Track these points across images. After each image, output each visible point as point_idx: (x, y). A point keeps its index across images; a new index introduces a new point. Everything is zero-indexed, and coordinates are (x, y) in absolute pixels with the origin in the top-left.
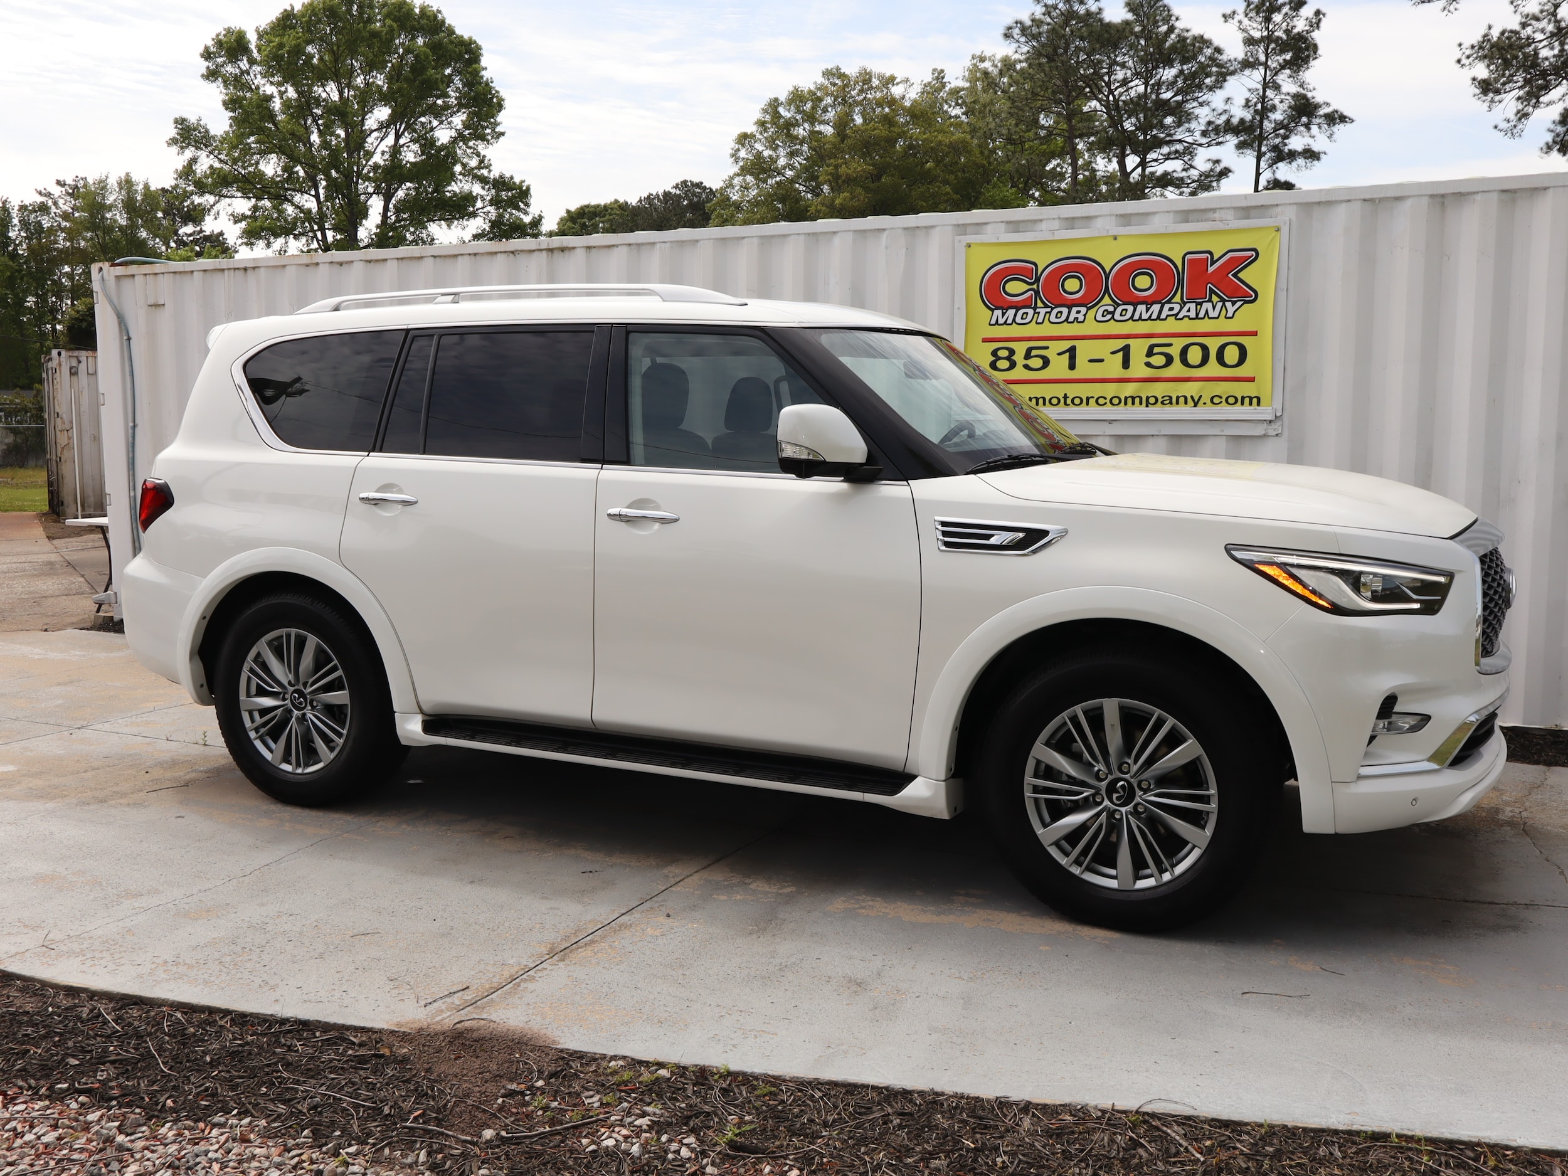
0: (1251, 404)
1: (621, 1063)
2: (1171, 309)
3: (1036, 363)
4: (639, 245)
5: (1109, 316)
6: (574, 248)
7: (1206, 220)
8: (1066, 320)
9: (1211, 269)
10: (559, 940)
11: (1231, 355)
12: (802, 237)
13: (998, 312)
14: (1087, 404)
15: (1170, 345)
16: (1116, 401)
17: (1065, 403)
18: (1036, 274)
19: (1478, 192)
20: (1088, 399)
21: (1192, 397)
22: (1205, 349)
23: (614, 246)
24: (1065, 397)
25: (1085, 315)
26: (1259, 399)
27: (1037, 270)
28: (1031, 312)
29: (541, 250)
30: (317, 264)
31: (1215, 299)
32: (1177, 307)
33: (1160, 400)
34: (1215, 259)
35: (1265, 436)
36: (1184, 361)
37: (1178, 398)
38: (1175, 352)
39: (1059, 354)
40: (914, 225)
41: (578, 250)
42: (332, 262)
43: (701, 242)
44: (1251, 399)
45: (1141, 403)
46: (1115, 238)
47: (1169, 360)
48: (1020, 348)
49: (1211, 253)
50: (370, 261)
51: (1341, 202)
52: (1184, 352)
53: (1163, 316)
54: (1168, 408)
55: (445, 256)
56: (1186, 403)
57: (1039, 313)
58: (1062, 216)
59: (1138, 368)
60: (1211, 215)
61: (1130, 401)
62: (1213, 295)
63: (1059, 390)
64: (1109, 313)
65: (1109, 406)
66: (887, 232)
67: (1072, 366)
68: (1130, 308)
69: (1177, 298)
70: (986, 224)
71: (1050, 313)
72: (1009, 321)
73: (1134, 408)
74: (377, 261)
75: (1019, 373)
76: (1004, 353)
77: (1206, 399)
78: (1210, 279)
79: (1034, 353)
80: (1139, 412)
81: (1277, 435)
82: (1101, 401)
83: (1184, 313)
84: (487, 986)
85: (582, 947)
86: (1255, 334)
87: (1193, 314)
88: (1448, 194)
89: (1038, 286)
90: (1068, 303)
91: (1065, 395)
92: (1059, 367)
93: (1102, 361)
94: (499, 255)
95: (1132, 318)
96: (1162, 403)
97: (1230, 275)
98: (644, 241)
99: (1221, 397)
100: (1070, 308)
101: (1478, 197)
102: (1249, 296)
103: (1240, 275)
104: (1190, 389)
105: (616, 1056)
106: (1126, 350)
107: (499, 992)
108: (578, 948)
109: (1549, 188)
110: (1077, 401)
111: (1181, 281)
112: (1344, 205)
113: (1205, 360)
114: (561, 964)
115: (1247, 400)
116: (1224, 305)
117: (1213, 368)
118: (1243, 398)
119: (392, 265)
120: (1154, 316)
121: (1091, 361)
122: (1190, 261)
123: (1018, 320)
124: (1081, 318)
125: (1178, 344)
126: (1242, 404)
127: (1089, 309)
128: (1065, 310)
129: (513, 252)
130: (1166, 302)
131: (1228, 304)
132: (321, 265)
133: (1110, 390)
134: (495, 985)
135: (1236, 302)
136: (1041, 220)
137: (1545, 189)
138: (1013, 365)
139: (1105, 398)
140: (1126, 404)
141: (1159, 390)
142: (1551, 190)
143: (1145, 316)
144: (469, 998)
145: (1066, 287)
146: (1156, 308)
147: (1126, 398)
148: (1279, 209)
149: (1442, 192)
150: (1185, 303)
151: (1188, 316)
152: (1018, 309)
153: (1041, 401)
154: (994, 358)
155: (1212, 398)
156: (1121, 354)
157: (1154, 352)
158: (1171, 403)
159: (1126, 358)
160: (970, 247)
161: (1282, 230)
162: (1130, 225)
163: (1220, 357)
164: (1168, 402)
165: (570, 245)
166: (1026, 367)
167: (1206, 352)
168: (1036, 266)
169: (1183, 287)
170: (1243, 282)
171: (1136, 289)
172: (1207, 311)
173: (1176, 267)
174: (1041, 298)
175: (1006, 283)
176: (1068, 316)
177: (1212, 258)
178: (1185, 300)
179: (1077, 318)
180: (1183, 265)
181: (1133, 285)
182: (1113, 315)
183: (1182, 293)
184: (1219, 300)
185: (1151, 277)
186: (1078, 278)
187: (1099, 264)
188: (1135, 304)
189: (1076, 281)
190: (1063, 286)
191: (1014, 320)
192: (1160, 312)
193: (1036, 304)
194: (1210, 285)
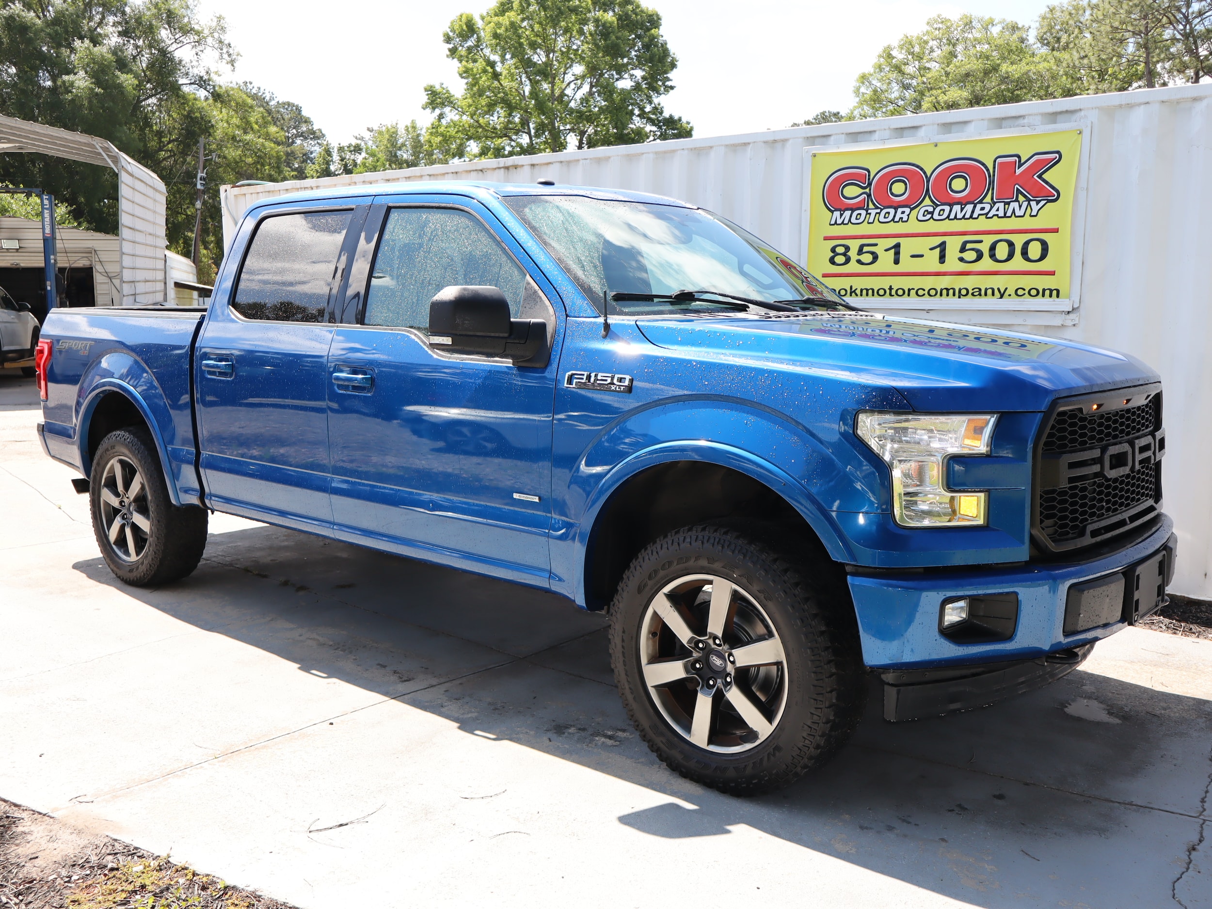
0: (1051, 296)
3: (867, 258)
4: (568, 162)
5: (929, 216)
6: (523, 166)
7: (1018, 126)
8: (893, 220)
10: (241, 742)
11: (1035, 250)
13: (837, 214)
14: (909, 295)
15: (981, 242)
16: (933, 293)
17: (891, 295)
20: (909, 290)
21: (999, 289)
22: (1011, 244)
23: (550, 163)
24: (891, 288)
25: (908, 215)
26: (1058, 291)
28: (863, 212)
29: (500, 168)
31: (1021, 198)
32: (988, 207)
33: (971, 292)
34: (1022, 162)
35: (1063, 326)
36: (992, 256)
37: (986, 290)
38: (985, 248)
39: (886, 250)
40: (772, 138)
41: (526, 167)
43: (612, 158)
44: (1051, 291)
45: (954, 295)
46: (936, 146)
47: (980, 256)
48: (854, 245)
49: (1019, 157)
50: (388, 180)
51: (1140, 104)
52: (993, 248)
53: (975, 215)
54: (977, 300)
55: (437, 175)
56: (993, 294)
57: (870, 214)
58: (892, 127)
59: (952, 263)
60: (1021, 121)
61: (944, 292)
62: (1020, 196)
63: (884, 283)
64: (929, 213)
65: (926, 297)
66: (751, 145)
67: (897, 262)
70: (830, 135)
71: (879, 213)
72: (846, 222)
73: (948, 299)
74: (393, 179)
75: (853, 267)
76: (840, 250)
77: (1011, 291)
78: (1017, 180)
79: (866, 249)
80: (953, 302)
81: (1074, 325)
82: (921, 292)
83: (993, 212)
84: (144, 777)
85: (251, 751)
86: (1056, 231)
87: (1001, 213)
89: (870, 190)
90: (895, 205)
91: (891, 286)
92: (886, 262)
93: (922, 256)
94: (471, 172)
95: (948, 217)
96: (973, 294)
97: (1035, 177)
98: (572, 159)
99: (1024, 290)
102: (1052, 196)
103: (1044, 176)
104: (997, 282)
105: (159, 856)
106: (942, 246)
107: (147, 784)
108: (248, 751)
110: (900, 292)
112: (1142, 106)
113: (1011, 256)
114: (218, 765)
115: (1047, 292)
116: (1029, 204)
117: (1018, 263)
118: (1044, 290)
120: (967, 216)
121: (913, 256)
122: (1001, 164)
123: (853, 220)
125: (988, 240)
126: (1043, 295)
128: (892, 211)
130: (978, 203)
131: (1033, 204)
133: (928, 283)
135: (1040, 201)
136: (875, 131)
138: (848, 260)
139: (924, 290)
140: (941, 295)
141: (969, 282)
145: (893, 191)
146: (969, 207)
147: (941, 290)
148: (1083, 113)
150: (995, 203)
152: (853, 210)
153: (870, 292)
154: (833, 254)
155: (1017, 290)
156: (938, 249)
157: (967, 248)
158: (980, 295)
159: (942, 254)
160: (815, 156)
161: (1084, 133)
162: (950, 132)
163: (1025, 253)
164: (977, 293)
165: (520, 164)
166: (859, 261)
167: (1012, 247)
168: (869, 172)
169: (993, 189)
170: (1047, 183)
171: (952, 191)
172: (1014, 209)
173: (988, 170)
174: (872, 201)
175: (844, 187)
176: (894, 216)
177: (1020, 161)
178: (995, 200)
179: (902, 218)
180: (994, 168)
181: (950, 187)
182: (933, 215)
183: (993, 194)
184: (1025, 199)
185: (966, 180)
186: (904, 182)
187: (922, 169)
188: (951, 205)
189: (902, 185)
190: (891, 189)
191: (850, 220)
192: (973, 212)
193: (868, 205)
194: (1017, 186)
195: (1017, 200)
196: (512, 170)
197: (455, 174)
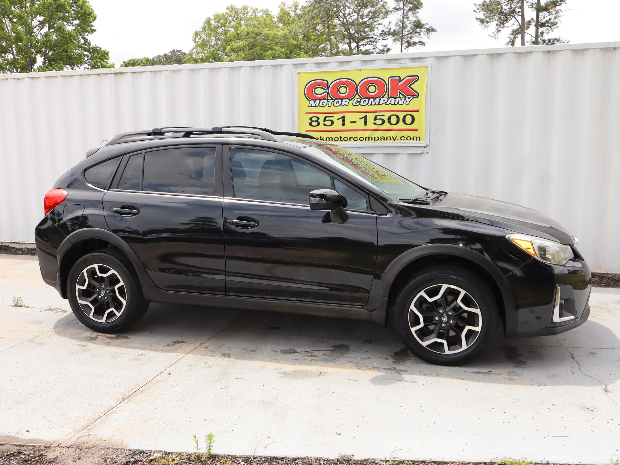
0: (416, 140)
1: (159, 455)
2: (384, 100)
3: (329, 123)
4: (155, 72)
5: (358, 103)
6: (126, 73)
7: (397, 63)
8: (341, 105)
9: (400, 84)
10: (127, 391)
11: (409, 119)
12: (228, 69)
13: (312, 102)
14: (350, 140)
15: (383, 115)
16: (361, 139)
17: (341, 140)
18: (328, 85)
19: (505, 53)
20: (350, 138)
21: (393, 137)
22: (398, 117)
23: (144, 72)
24: (341, 137)
25: (348, 103)
26: (420, 138)
27: (328, 84)
28: (326, 101)
29: (111, 73)
30: (7, 79)
31: (401, 96)
32: (386, 100)
33: (380, 138)
34: (401, 79)
35: (423, 153)
37: (387, 137)
38: (386, 118)
39: (338, 119)
40: (276, 64)
41: (128, 73)
42: (14, 78)
43: (183, 71)
44: (417, 138)
45: (372, 140)
46: (360, 71)
47: (383, 122)
48: (322, 117)
49: (400, 77)
50: (32, 78)
51: (452, 56)
52: (389, 118)
53: (380, 103)
54: (383, 142)
55: (67, 76)
56: (390, 139)
57: (329, 102)
58: (338, 61)
59: (371, 125)
60: (399, 61)
61: (367, 139)
62: (401, 95)
63: (338, 134)
64: (358, 102)
65: (359, 141)
66: (264, 67)
67: (343, 125)
68: (367, 100)
69: (386, 96)
70: (306, 64)
71: (334, 102)
72: (317, 105)
73: (369, 142)
74: (36, 78)
75: (321, 127)
76: (315, 119)
77: (398, 138)
78: (399, 88)
79: (327, 119)
80: (371, 143)
81: (427, 153)
82: (356, 139)
83: (389, 102)
84: (93, 418)
85: (138, 394)
86: (418, 111)
87: (393, 103)
88: (494, 54)
89: (329, 90)
90: (341, 98)
91: (341, 136)
92: (338, 125)
93: (355, 122)
94: (92, 75)
95: (368, 104)
96: (381, 140)
97: (407, 86)
98: (158, 70)
99: (404, 137)
100: (342, 99)
101: (506, 55)
102: (415, 95)
103: (412, 86)
104: (392, 134)
105: (156, 451)
106: (365, 117)
107: (99, 420)
108: (137, 394)
109: (533, 52)
110: (346, 139)
111: (388, 89)
112: (453, 58)
113: (398, 122)
114: (129, 403)
115: (415, 138)
116: (405, 98)
117: (401, 125)
118: (413, 137)
119: (43, 80)
120: (377, 103)
121: (351, 122)
122: (391, 80)
123: (321, 105)
124: (347, 104)
125: (387, 115)
126: (413, 140)
127: (350, 100)
128: (340, 101)
129: (98, 74)
130: (381, 98)
131: (407, 99)
132: (9, 80)
133: (359, 134)
134: (97, 417)
135: (410, 97)
136: (329, 63)
137: (532, 52)
138: (319, 124)
139: (357, 138)
140: (366, 140)
141: (379, 134)
142: (534, 52)
143: (373, 103)
144: (84, 425)
145: (340, 91)
146: (377, 100)
147: (366, 138)
148: (427, 59)
149: (492, 53)
150: (389, 98)
151: (391, 104)
152: (320, 100)
153: (331, 139)
154: (311, 121)
155: (401, 138)
156: (363, 119)
157: (377, 118)
158: (384, 140)
159: (366, 121)
160: (299, 73)
161: (428, 68)
162: (366, 65)
163: (404, 121)
164: (383, 139)
165: (125, 71)
166: (324, 125)
167: (398, 118)
168: (328, 82)
169: (388, 91)
170: (413, 89)
171: (369, 92)
172: (398, 101)
173: (385, 83)
174: (330, 96)
175: (315, 89)
176: (341, 103)
177: (400, 79)
178: (389, 97)
179: (345, 104)
180: (388, 82)
181: (368, 90)
182: (360, 103)
183: (388, 94)
184: (403, 97)
185: (375, 87)
186: (345, 87)
187: (354, 81)
188: (369, 98)
189: (345, 88)
190: (339, 90)
191: (319, 105)
192: (379, 102)
193: (328, 98)
194: (399, 90)
195: (400, 97)
196: (119, 76)
197: (80, 76)
